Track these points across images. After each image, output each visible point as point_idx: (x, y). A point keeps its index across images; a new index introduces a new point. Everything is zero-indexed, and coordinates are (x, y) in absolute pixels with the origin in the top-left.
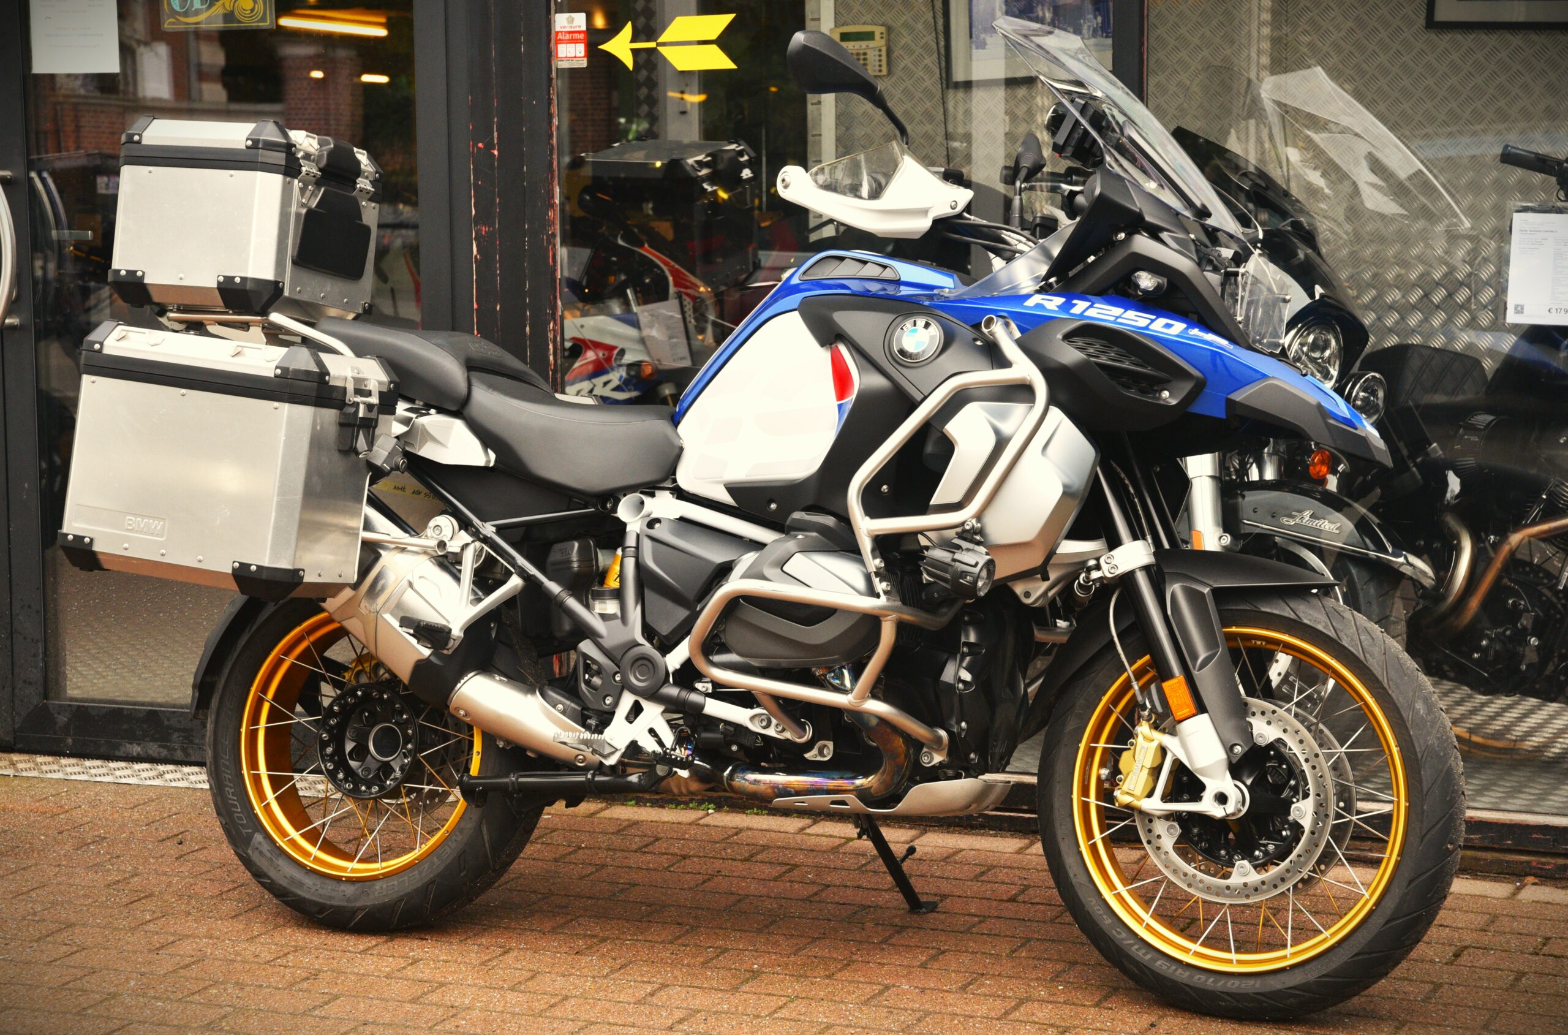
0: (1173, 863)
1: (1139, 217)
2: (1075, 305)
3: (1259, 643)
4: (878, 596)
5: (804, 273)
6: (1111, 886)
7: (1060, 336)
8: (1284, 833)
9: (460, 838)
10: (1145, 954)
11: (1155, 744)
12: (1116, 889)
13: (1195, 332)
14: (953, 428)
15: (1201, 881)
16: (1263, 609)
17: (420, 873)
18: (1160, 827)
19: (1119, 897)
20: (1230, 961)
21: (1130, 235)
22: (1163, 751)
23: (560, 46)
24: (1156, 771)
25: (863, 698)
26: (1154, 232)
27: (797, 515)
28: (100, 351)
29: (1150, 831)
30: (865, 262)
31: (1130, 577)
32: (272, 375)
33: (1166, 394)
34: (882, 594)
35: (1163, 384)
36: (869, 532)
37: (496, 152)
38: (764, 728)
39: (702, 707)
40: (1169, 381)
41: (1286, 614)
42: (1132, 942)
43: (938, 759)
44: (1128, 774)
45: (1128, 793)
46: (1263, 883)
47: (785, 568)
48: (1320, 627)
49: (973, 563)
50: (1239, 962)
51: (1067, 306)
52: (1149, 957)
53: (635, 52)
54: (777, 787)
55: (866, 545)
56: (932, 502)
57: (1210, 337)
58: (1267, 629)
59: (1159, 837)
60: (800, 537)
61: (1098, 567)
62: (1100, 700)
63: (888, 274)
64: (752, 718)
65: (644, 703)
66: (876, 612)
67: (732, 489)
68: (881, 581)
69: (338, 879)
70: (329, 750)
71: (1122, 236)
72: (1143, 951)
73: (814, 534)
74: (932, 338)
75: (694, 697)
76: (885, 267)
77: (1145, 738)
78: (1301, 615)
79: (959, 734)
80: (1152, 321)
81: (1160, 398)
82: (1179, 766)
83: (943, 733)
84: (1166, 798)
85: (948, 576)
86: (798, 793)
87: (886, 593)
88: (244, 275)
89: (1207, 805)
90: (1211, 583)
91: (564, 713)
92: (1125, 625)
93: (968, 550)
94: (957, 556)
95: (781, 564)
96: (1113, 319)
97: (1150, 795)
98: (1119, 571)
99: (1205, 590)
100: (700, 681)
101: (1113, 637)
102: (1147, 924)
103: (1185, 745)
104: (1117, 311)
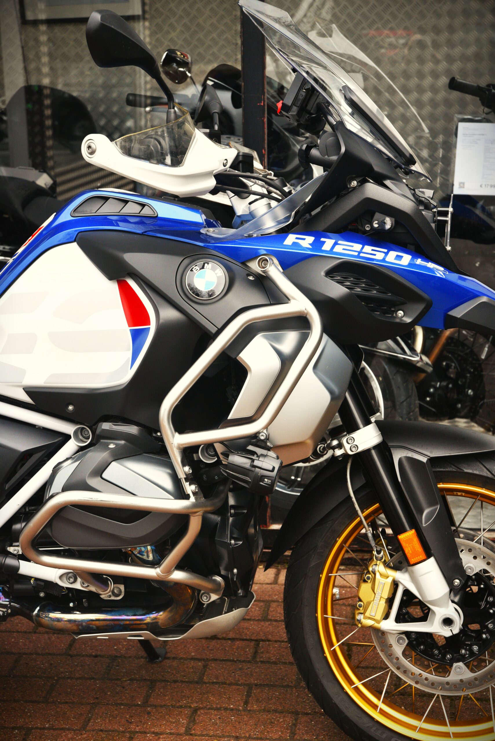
0: (403, 665)
1: (369, 167)
2: (324, 242)
4: (189, 498)
5: (75, 210)
6: (350, 682)
7: (323, 273)
8: (484, 636)
11: (390, 580)
12: (354, 684)
13: (419, 261)
14: (247, 355)
15: (426, 679)
16: (466, 471)
18: (391, 639)
19: (357, 689)
21: (363, 182)
22: (395, 584)
25: (170, 571)
26: (380, 180)
27: (106, 426)
29: (384, 643)
30: (126, 202)
31: (367, 452)
33: (400, 313)
34: (191, 495)
35: (400, 306)
36: (179, 445)
38: (71, 583)
39: (18, 568)
40: (403, 303)
41: (485, 474)
42: (371, 724)
43: (215, 596)
44: (369, 603)
45: (370, 618)
46: (476, 679)
47: (104, 475)
49: (271, 468)
51: (317, 244)
52: (384, 736)
54: (82, 625)
55: (176, 457)
56: (230, 417)
57: (431, 265)
58: (468, 484)
59: (391, 645)
60: (112, 446)
61: (340, 446)
62: (336, 542)
63: (146, 211)
64: (61, 577)
66: (185, 512)
67: (30, 391)
68: (190, 485)
71: (354, 183)
72: (380, 731)
73: (123, 442)
74: (219, 278)
75: (10, 561)
76: (143, 205)
77: (381, 575)
79: (233, 579)
80: (386, 254)
81: (397, 317)
82: (407, 592)
83: (218, 579)
84: (399, 619)
85: (248, 479)
86: (99, 630)
87: (194, 493)
89: (435, 626)
90: (429, 454)
92: (358, 485)
93: (263, 455)
94: (256, 463)
95: (99, 472)
96: (356, 254)
97: (386, 617)
98: (360, 449)
99: (424, 460)
100: (11, 545)
101: (349, 497)
102: (381, 709)
103: (414, 579)
104: (357, 247)
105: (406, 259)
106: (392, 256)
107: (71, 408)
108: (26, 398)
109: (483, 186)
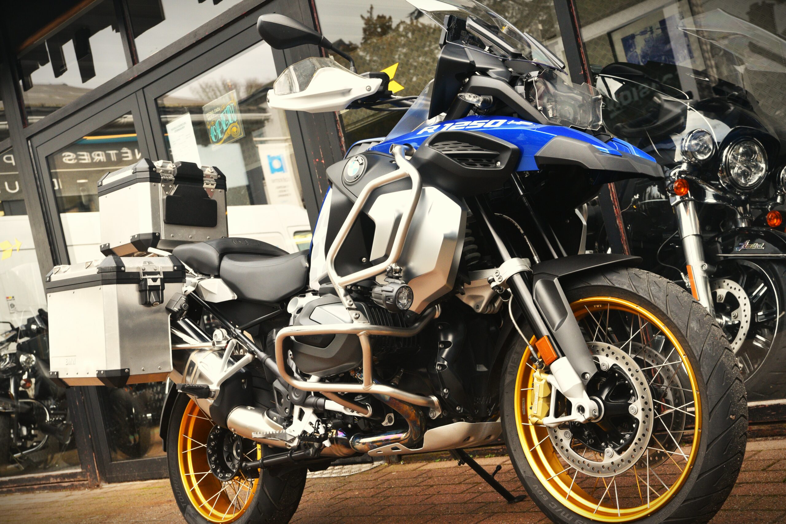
0: (572, 456)
2: (444, 126)
3: (598, 306)
4: (353, 322)
6: (547, 475)
9: (256, 496)
10: (568, 517)
11: (544, 382)
13: (511, 122)
14: (372, 213)
15: (588, 465)
16: (592, 284)
17: (245, 516)
18: (561, 434)
20: (616, 515)
21: (472, 77)
22: (549, 386)
24: (548, 398)
25: (369, 384)
28: (52, 280)
29: (556, 437)
32: (96, 273)
33: (498, 163)
34: (354, 320)
35: (496, 158)
36: (340, 284)
37: (323, 161)
39: (324, 405)
40: (499, 156)
41: (605, 284)
42: (561, 510)
43: (438, 414)
45: (534, 415)
46: (622, 460)
47: (311, 317)
48: (625, 287)
50: (623, 515)
51: (439, 129)
52: (571, 518)
54: (369, 445)
55: (341, 294)
56: (371, 260)
57: (521, 123)
58: (599, 296)
59: (561, 440)
60: (321, 298)
64: (345, 408)
65: (304, 409)
66: (354, 331)
68: (352, 313)
70: (213, 459)
71: (467, 79)
72: (567, 515)
74: (361, 165)
75: (320, 401)
77: (537, 378)
78: (614, 282)
79: (444, 397)
80: (486, 123)
81: (495, 167)
82: (558, 393)
83: (434, 399)
84: (557, 415)
85: (382, 301)
86: (378, 446)
87: (356, 319)
88: (138, 233)
89: (576, 416)
90: (557, 274)
91: (276, 421)
93: (392, 283)
95: (308, 314)
97: (548, 415)
98: (505, 278)
99: (554, 280)
102: (569, 496)
103: (556, 379)
104: (467, 123)
105: (501, 123)
106: (490, 123)
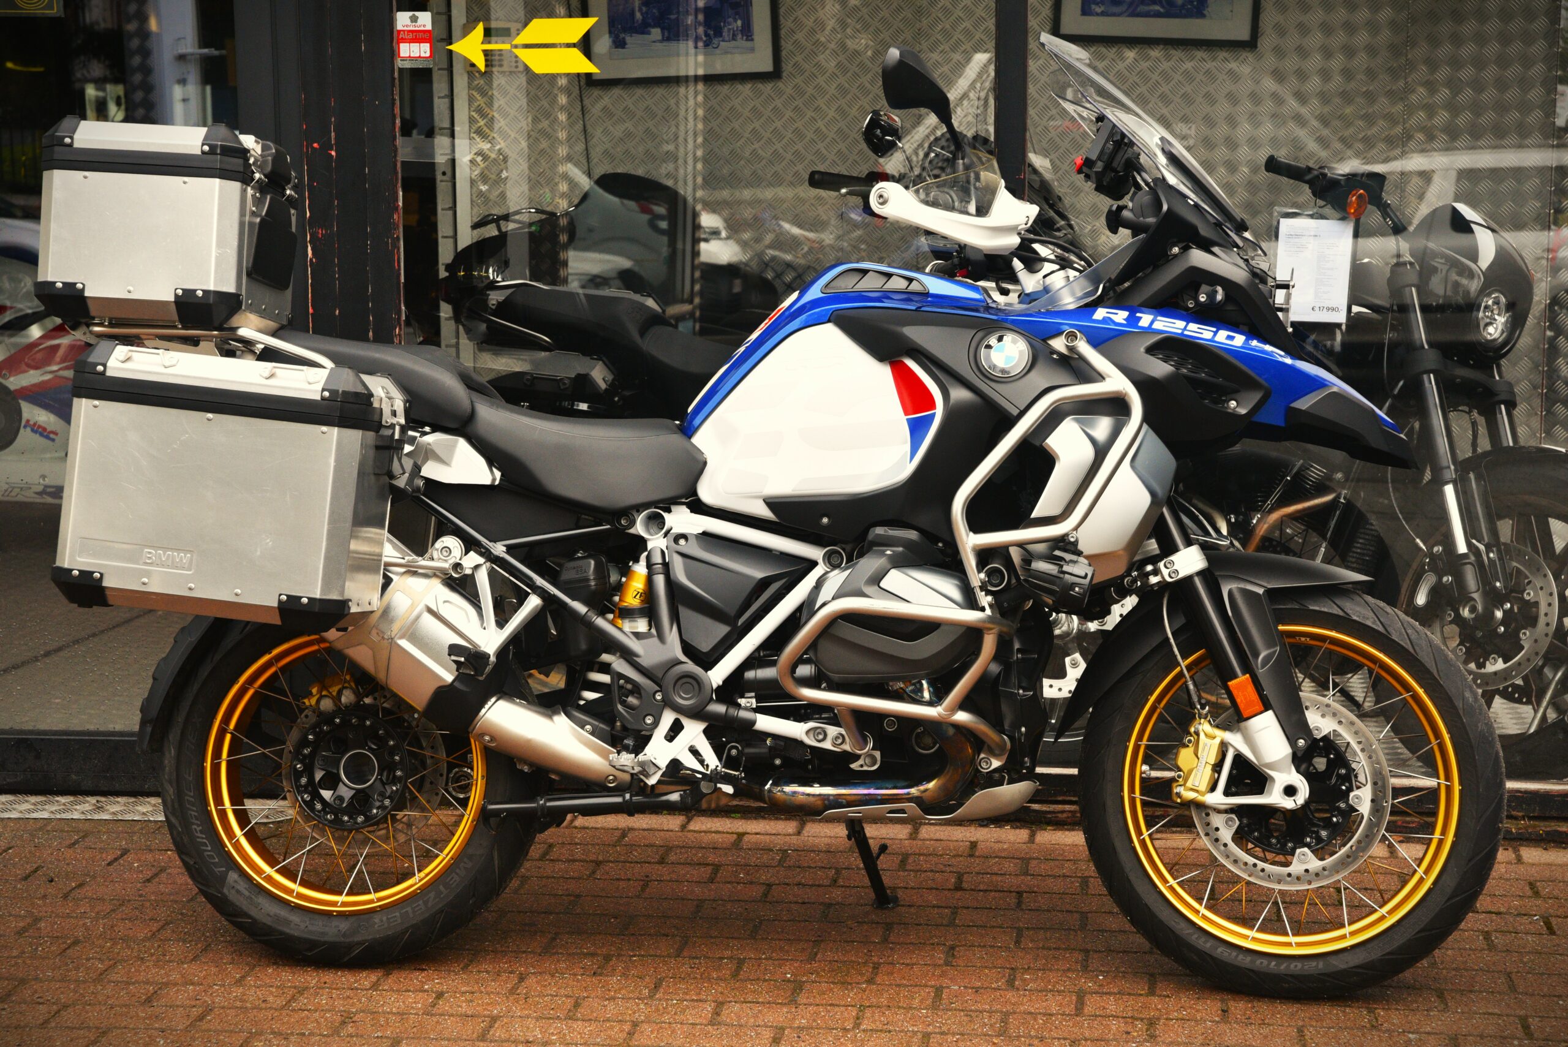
0: (1233, 854)
1: (1194, 229)
2: (1140, 318)
3: (1303, 639)
4: (983, 609)
5: (827, 286)
6: (1164, 880)
7: (1142, 350)
8: (1335, 819)
9: (469, 865)
10: (1205, 942)
11: (1217, 741)
12: (1168, 883)
13: (1254, 343)
14: (1055, 441)
15: (1263, 870)
16: (1311, 608)
17: (426, 903)
18: (1217, 820)
19: (1172, 888)
20: (1289, 944)
21: (1185, 249)
22: (1224, 747)
23: (402, 45)
24: (1218, 767)
25: (953, 710)
26: (1206, 246)
27: (880, 530)
28: (103, 373)
29: (1208, 824)
30: (889, 276)
31: (1189, 579)
32: (318, 398)
33: (1233, 404)
34: (987, 607)
35: (1232, 394)
36: (974, 547)
37: (333, 153)
38: (819, 741)
39: (754, 723)
40: (1237, 391)
41: (1334, 612)
42: (1190, 931)
43: (996, 764)
44: (1190, 771)
45: (1192, 790)
46: (1324, 869)
47: (882, 584)
48: (1369, 623)
49: (1083, 574)
50: (1299, 945)
51: (1133, 320)
52: (1208, 945)
53: (486, 53)
54: (828, 799)
55: (970, 562)
56: (1033, 515)
57: (1268, 348)
58: (1314, 626)
59: (1217, 829)
60: (888, 552)
61: (1156, 572)
62: (1147, 700)
63: (915, 287)
64: (807, 732)
65: (685, 721)
66: (980, 625)
67: (772, 503)
68: (986, 595)
69: (328, 914)
70: (304, 781)
71: (1176, 250)
72: (1203, 939)
73: (900, 549)
75: (744, 714)
76: (910, 280)
77: (1206, 735)
78: (1349, 612)
79: (1020, 739)
80: (1215, 333)
81: (1228, 407)
82: (1239, 758)
83: (1006, 739)
84: (1227, 793)
85: (1055, 588)
86: (850, 804)
87: (991, 606)
88: (205, 288)
89: (1274, 797)
90: (1265, 584)
91: (592, 733)
92: (1177, 626)
93: (1072, 561)
94: (1066, 568)
95: (876, 580)
96: (1179, 331)
97: (1213, 788)
98: (1181, 575)
99: (1261, 591)
100: (742, 697)
101: (1168, 639)
102: (1202, 915)
103: (1249, 740)
104: (1181, 324)
105: (1239, 340)
106: (1222, 336)
107: (825, 520)
108: (764, 512)
109: (1317, 309)
